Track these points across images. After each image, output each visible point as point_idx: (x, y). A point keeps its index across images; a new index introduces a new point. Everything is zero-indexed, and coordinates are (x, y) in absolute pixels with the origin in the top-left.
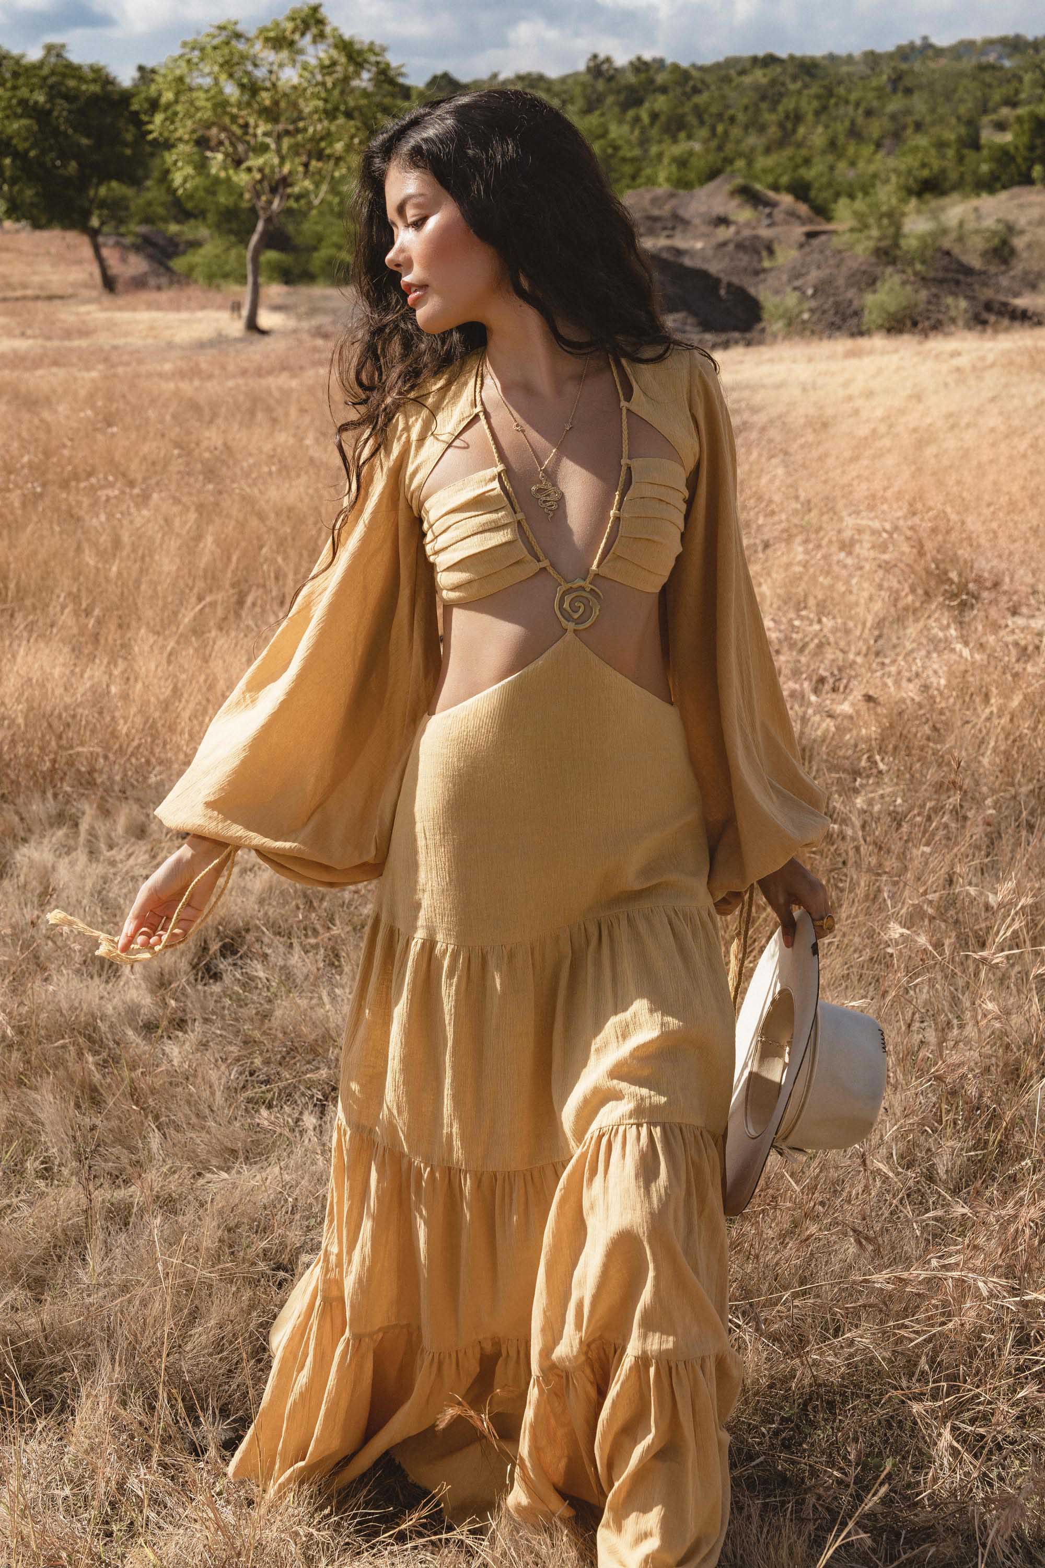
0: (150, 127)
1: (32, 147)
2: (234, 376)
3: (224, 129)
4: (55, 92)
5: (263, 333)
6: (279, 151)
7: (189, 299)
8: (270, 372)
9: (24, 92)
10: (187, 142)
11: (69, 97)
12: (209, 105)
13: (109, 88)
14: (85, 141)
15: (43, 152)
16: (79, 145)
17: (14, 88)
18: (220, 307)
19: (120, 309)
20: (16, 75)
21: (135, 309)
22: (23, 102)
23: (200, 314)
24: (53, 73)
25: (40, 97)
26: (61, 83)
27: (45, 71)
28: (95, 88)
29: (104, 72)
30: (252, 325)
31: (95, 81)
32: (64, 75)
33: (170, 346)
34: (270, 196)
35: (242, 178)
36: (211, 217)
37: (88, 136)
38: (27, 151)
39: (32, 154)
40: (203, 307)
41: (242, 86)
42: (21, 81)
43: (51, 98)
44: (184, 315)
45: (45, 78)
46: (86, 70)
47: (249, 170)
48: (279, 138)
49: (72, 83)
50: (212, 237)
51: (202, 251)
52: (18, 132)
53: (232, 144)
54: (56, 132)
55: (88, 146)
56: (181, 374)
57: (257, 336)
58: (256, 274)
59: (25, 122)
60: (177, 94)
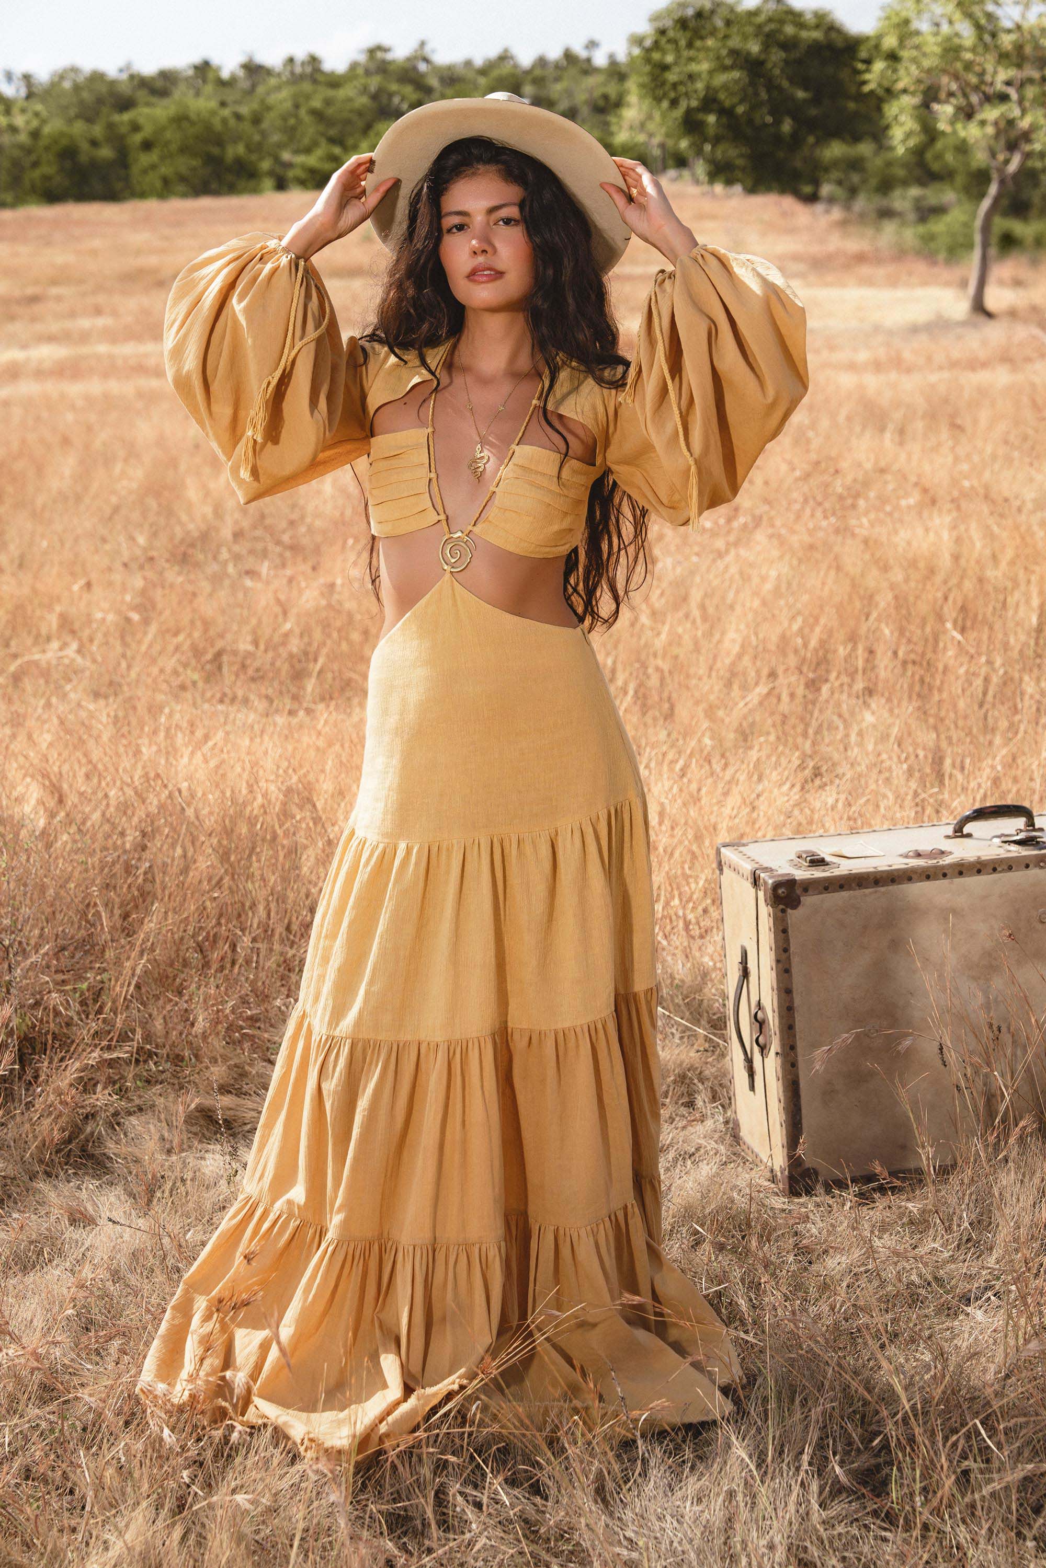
0: (867, 76)
1: (741, 101)
2: (941, 368)
3: (956, 77)
4: (771, 39)
5: (989, 315)
6: (1021, 102)
7: (910, 274)
8: (984, 365)
9: (735, 42)
10: (913, 94)
11: (788, 45)
12: (937, 50)
13: (833, 35)
14: (801, 94)
15: (753, 108)
16: (792, 98)
17: (726, 37)
18: (947, 284)
19: (827, 285)
20: (728, 23)
21: (843, 285)
22: (734, 53)
23: (920, 292)
24: (770, 20)
25: (755, 48)
26: (779, 31)
27: (762, 18)
28: (817, 35)
29: (829, 19)
30: (979, 307)
31: (817, 27)
32: (782, 22)
33: (877, 329)
34: (1007, 154)
35: (972, 132)
36: (960, 180)
37: (806, 89)
38: (733, 107)
39: (740, 109)
40: (924, 284)
41: (978, 27)
42: (734, 29)
43: (766, 47)
44: (900, 293)
45: (760, 27)
46: (808, 16)
47: (983, 123)
48: (1022, 85)
49: (789, 30)
50: (959, 201)
51: (948, 218)
52: (725, 87)
53: (965, 95)
54: (771, 86)
55: (805, 101)
56: (878, 366)
57: (982, 319)
58: (985, 245)
59: (736, 74)
60: (902, 40)
